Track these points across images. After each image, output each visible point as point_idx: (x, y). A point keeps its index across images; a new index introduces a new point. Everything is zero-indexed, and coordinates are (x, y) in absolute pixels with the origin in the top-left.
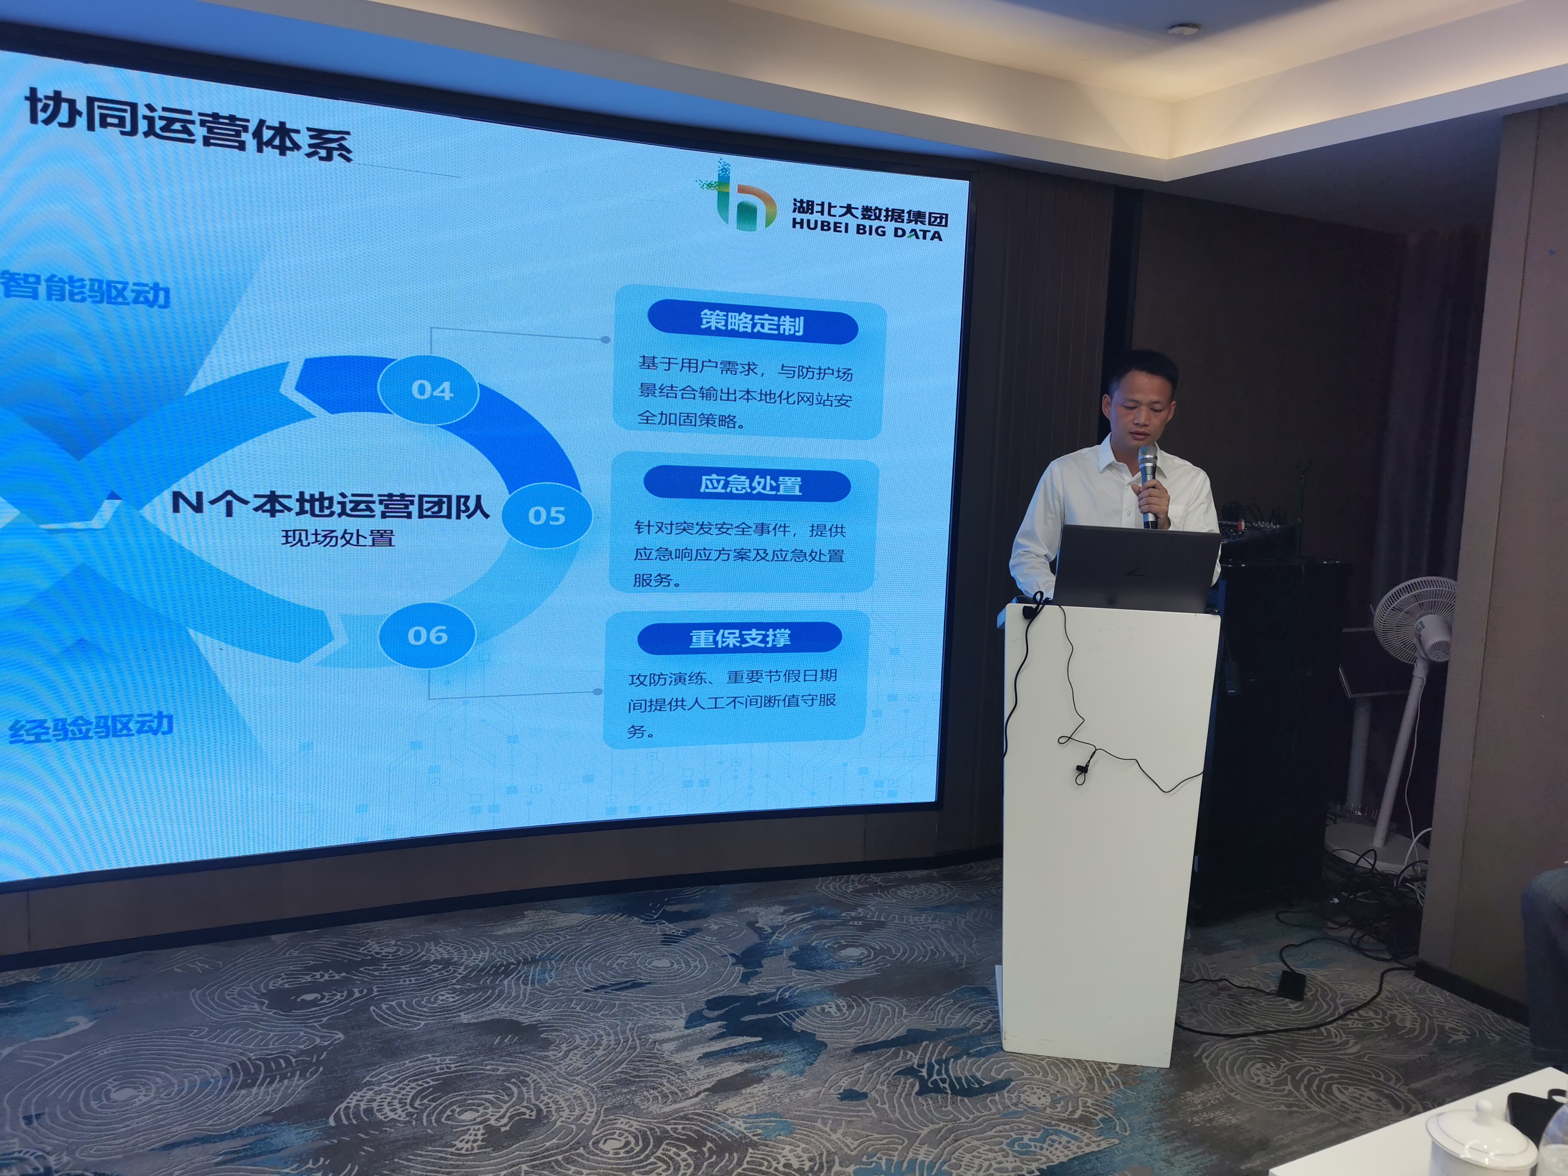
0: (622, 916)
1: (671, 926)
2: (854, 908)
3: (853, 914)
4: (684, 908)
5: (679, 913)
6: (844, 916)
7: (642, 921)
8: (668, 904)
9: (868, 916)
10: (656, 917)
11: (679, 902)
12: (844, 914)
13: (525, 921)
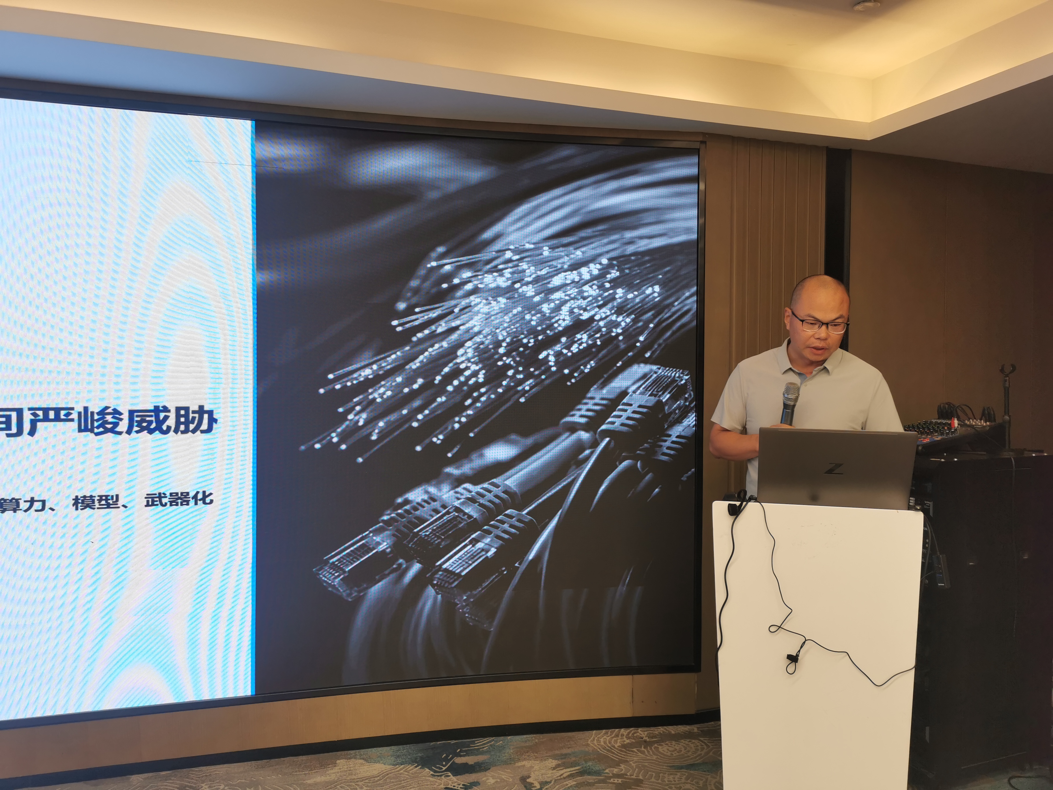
0: (416, 767)
1: (454, 779)
2: (617, 764)
3: (615, 771)
4: (470, 760)
5: (466, 764)
6: (607, 773)
7: (432, 773)
8: (459, 755)
9: (628, 774)
10: (444, 768)
11: (468, 754)
12: (607, 771)
13: (336, 770)
